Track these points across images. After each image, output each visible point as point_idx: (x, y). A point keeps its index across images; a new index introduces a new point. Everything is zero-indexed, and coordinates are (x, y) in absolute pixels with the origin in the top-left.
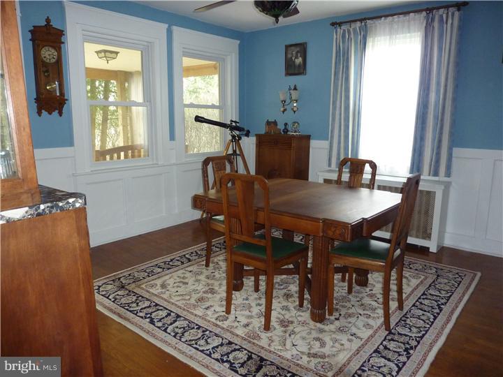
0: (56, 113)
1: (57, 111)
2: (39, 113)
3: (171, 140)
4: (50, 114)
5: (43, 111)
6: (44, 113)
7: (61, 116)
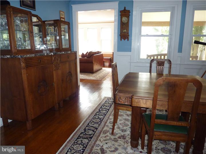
0: (126, 40)
1: (127, 39)
2: (121, 40)
3: (178, 52)
4: (124, 40)
5: (122, 39)
6: (123, 40)
7: (128, 41)
